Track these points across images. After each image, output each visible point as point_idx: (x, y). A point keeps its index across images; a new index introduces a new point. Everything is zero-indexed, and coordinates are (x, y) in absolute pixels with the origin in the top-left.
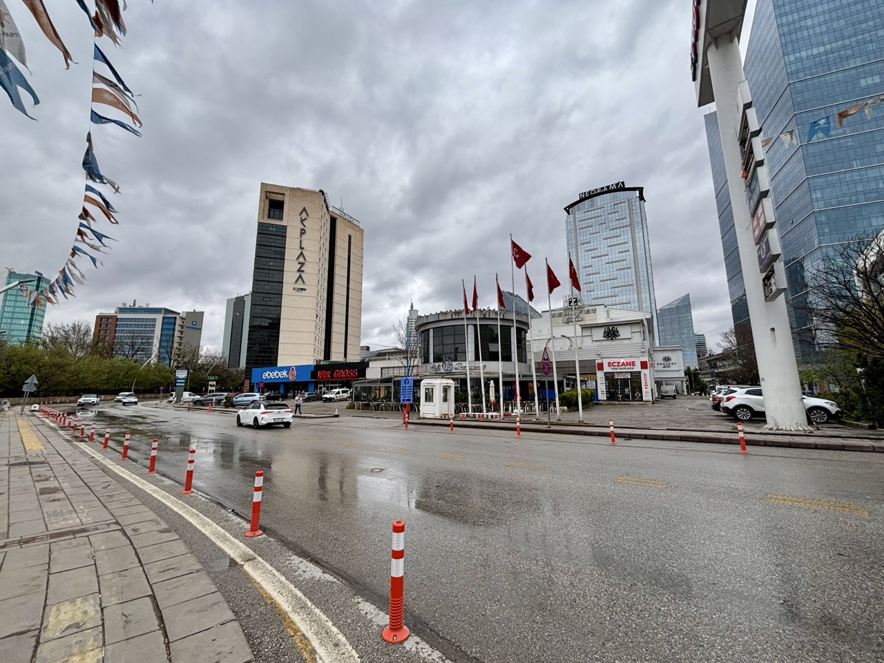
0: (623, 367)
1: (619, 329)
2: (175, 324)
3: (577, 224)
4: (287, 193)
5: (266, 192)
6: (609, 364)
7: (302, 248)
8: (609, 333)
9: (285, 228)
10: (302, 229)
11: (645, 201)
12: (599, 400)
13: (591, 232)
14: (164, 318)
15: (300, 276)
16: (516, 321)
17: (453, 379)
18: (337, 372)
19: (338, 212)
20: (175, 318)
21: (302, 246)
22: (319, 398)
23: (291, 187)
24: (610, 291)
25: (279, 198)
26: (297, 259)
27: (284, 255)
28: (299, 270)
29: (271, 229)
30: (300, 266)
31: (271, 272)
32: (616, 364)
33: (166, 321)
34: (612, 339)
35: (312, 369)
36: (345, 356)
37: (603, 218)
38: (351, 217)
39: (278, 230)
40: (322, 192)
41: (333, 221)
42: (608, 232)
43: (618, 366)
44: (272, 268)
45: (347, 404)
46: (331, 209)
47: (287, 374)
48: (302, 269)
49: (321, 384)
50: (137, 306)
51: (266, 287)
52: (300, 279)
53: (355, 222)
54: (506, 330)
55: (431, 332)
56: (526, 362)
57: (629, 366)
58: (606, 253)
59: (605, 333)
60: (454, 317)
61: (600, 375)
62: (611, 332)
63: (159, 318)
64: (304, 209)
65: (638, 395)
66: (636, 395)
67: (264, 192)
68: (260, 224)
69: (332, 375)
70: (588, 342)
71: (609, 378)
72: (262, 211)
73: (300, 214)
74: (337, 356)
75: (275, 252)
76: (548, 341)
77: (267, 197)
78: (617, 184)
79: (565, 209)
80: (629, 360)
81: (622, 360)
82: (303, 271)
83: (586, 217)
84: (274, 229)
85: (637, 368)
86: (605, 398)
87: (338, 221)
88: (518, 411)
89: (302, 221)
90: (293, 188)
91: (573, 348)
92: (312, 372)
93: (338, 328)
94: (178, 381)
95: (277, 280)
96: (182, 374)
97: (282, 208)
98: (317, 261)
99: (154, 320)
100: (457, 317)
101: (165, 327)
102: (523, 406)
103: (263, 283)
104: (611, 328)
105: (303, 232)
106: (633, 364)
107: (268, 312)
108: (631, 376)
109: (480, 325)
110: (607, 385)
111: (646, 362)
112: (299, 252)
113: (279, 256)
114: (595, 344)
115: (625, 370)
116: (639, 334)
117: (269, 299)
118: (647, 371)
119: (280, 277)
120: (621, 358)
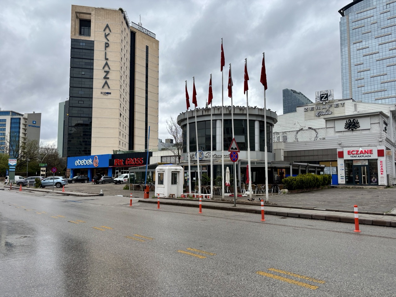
0: (362, 155)
1: (360, 120)
2: (20, 123)
4: (93, 13)
5: (76, 13)
6: (349, 153)
7: (107, 59)
8: (350, 125)
9: (92, 42)
10: (106, 43)
12: (339, 184)
13: (363, 32)
14: (11, 119)
15: (106, 83)
18: (128, 160)
19: (137, 27)
20: (20, 119)
21: (107, 57)
22: (111, 181)
23: (97, 7)
24: (379, 86)
25: (86, 17)
26: (104, 68)
27: (93, 65)
28: (105, 78)
30: (105, 74)
31: (83, 80)
32: (355, 152)
33: (13, 121)
34: (352, 130)
35: (110, 158)
38: (148, 31)
39: (87, 44)
40: (121, 10)
41: (133, 34)
42: (380, 31)
43: (357, 154)
44: (83, 76)
46: (130, 25)
47: (92, 161)
48: (108, 76)
49: (117, 169)
51: (80, 92)
52: (106, 85)
53: (152, 35)
54: (252, 122)
57: (366, 154)
58: (377, 51)
59: (346, 124)
60: (204, 113)
61: (340, 163)
62: (352, 124)
63: (8, 118)
64: (107, 26)
65: (374, 180)
66: (373, 179)
67: (74, 13)
68: (73, 41)
69: (124, 163)
70: (331, 133)
71: (349, 164)
72: (74, 29)
73: (104, 30)
75: (86, 64)
76: (297, 133)
77: (77, 17)
79: (340, 11)
80: (367, 149)
81: (361, 149)
82: (108, 78)
83: (359, 19)
84: (84, 44)
85: (374, 156)
86: (344, 183)
87: (137, 35)
89: (106, 36)
90: (98, 9)
91: (318, 139)
92: (110, 160)
93: (139, 125)
94: (10, 167)
95: (88, 86)
96: (13, 162)
97: (89, 26)
98: (119, 69)
99: (5, 120)
100: (207, 113)
101: (13, 125)
103: (77, 89)
104: (352, 120)
105: (107, 45)
106: (371, 152)
107: (82, 112)
108: (369, 163)
109: (234, 120)
110: (347, 170)
111: (383, 150)
112: (104, 62)
113: (89, 67)
114: (338, 134)
115: (363, 158)
116: (378, 125)
117: (82, 102)
118: (383, 159)
119: (91, 84)
120: (360, 147)
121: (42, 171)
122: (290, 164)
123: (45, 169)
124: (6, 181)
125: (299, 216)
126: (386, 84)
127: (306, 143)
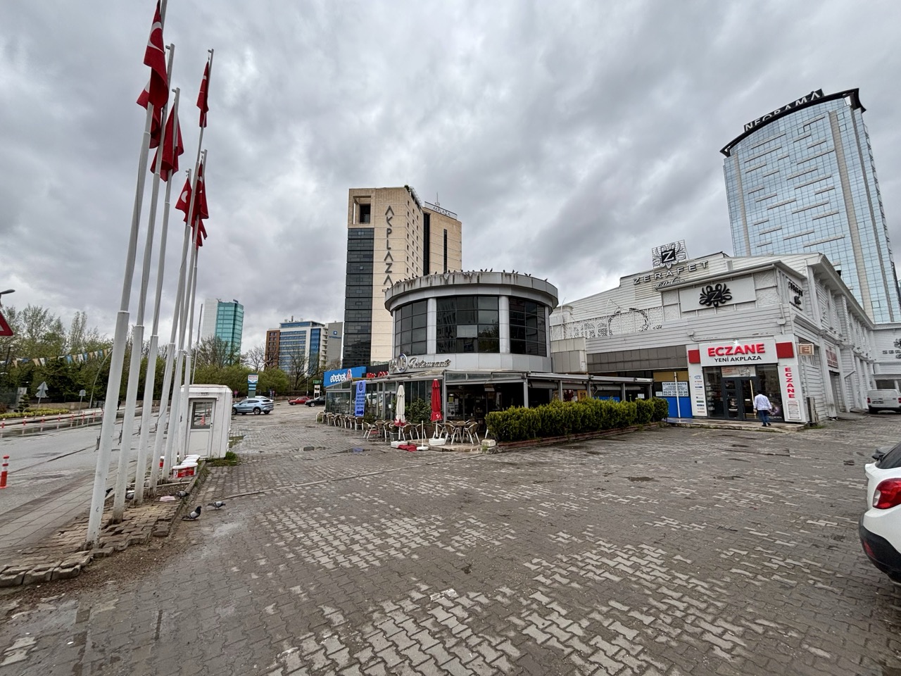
0: (739, 355)
1: (731, 286)
2: (320, 335)
3: (742, 167)
4: (373, 195)
5: (355, 197)
6: (711, 352)
7: (389, 249)
8: (710, 297)
9: (372, 230)
10: (388, 229)
11: (863, 110)
12: (694, 417)
13: (765, 173)
14: (312, 330)
15: (388, 278)
19: (432, 208)
20: (320, 329)
21: (389, 246)
23: (377, 187)
25: (364, 201)
26: (385, 260)
27: (373, 258)
28: (388, 271)
30: (388, 266)
31: (361, 276)
32: (725, 351)
33: (313, 332)
34: (716, 306)
37: (785, 149)
38: (446, 211)
39: (366, 233)
40: (407, 187)
41: (427, 217)
42: (794, 168)
43: (728, 354)
44: (362, 272)
46: (423, 205)
47: (346, 376)
48: (390, 270)
50: (294, 321)
51: (358, 292)
52: (389, 281)
53: (452, 216)
55: (394, 315)
57: (750, 355)
58: (792, 198)
59: (702, 296)
61: (695, 372)
62: (715, 295)
63: (308, 329)
64: (390, 208)
67: (352, 198)
68: (351, 231)
70: (674, 316)
71: (712, 375)
72: (351, 217)
73: (386, 214)
75: (365, 256)
76: (610, 321)
77: (356, 203)
78: (809, 97)
79: (723, 151)
80: (750, 343)
81: (736, 344)
82: (391, 272)
83: (756, 155)
84: (363, 233)
85: (770, 356)
86: (705, 414)
87: (432, 217)
89: (388, 220)
90: (380, 189)
91: (651, 327)
94: (251, 386)
95: (367, 283)
96: (253, 379)
97: (369, 211)
98: (404, 259)
99: (305, 332)
101: (313, 337)
103: (355, 288)
104: (714, 287)
105: (389, 232)
106: (760, 349)
107: (360, 316)
108: (758, 372)
110: (709, 389)
111: (790, 344)
112: (387, 252)
113: (369, 260)
114: (687, 317)
115: (743, 362)
116: (774, 290)
117: (360, 303)
118: (792, 363)
119: (370, 280)
120: (734, 339)
127: (625, 337)
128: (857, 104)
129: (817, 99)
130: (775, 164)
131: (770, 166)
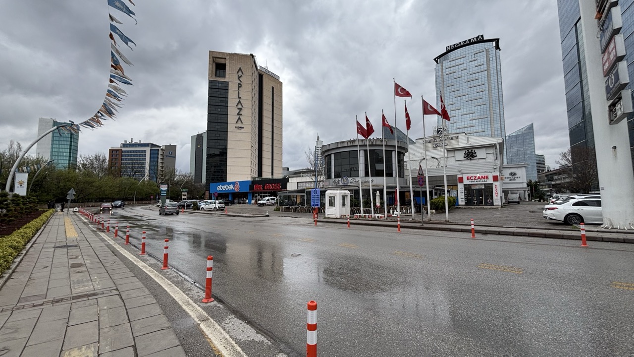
0: (479, 180)
1: (476, 151)
2: (158, 154)
3: (444, 71)
4: (228, 58)
6: (468, 178)
7: (240, 98)
8: (468, 155)
9: (227, 83)
10: (239, 84)
11: (500, 50)
12: (459, 205)
13: (455, 77)
14: (151, 150)
15: (239, 118)
16: (398, 146)
17: (349, 190)
18: (267, 186)
19: (264, 70)
20: (158, 150)
21: (240, 96)
23: (230, 53)
24: (469, 122)
25: (222, 61)
26: (237, 106)
27: (228, 103)
28: (238, 114)
29: (217, 84)
30: (238, 111)
31: (219, 116)
32: (473, 178)
33: (152, 152)
34: (471, 159)
35: (251, 184)
36: (272, 174)
37: (465, 65)
38: (273, 74)
39: (222, 85)
40: (252, 55)
41: (261, 77)
42: (469, 77)
43: (475, 179)
44: (220, 113)
45: (274, 207)
46: (259, 68)
47: (234, 187)
49: (256, 193)
50: (133, 142)
51: (217, 127)
52: (239, 121)
53: (276, 77)
54: (389, 153)
55: (333, 156)
56: (403, 177)
57: (483, 180)
58: (467, 93)
59: (465, 154)
60: (349, 145)
61: (460, 187)
62: (470, 154)
63: (148, 150)
64: (240, 69)
65: (490, 201)
66: (488, 201)
67: (212, 58)
68: (210, 82)
69: (263, 187)
70: (451, 162)
71: (467, 188)
72: (211, 72)
73: (237, 73)
74: (267, 175)
75: (222, 102)
76: (421, 162)
77: (214, 61)
78: (477, 38)
79: (435, 59)
80: (484, 175)
81: (478, 175)
82: (241, 114)
83: (451, 65)
84: (220, 85)
85: (490, 181)
86: (464, 204)
87: (264, 76)
88: (397, 213)
89: (239, 78)
90: (232, 54)
91: (440, 167)
92: (250, 185)
93: (266, 155)
94: (162, 192)
95: (224, 121)
96: (164, 188)
97: (225, 69)
98: (250, 106)
99: (145, 151)
100: (352, 145)
101: (152, 156)
102: (401, 209)
103: (214, 124)
104: (470, 151)
105: (240, 86)
106: (487, 177)
107: (218, 144)
108: (485, 187)
109: (369, 150)
110: (466, 193)
111: (498, 176)
112: (238, 100)
113: (224, 104)
114: (457, 163)
115: (480, 183)
117: (219, 135)
118: (497, 183)
119: (226, 119)
120: (478, 173)
121: (184, 195)
122: (433, 188)
123: (186, 193)
124: (158, 204)
125: (499, 233)
126: (474, 121)
128: (497, 47)
129: (480, 40)
130: (460, 73)
131: (457, 73)
